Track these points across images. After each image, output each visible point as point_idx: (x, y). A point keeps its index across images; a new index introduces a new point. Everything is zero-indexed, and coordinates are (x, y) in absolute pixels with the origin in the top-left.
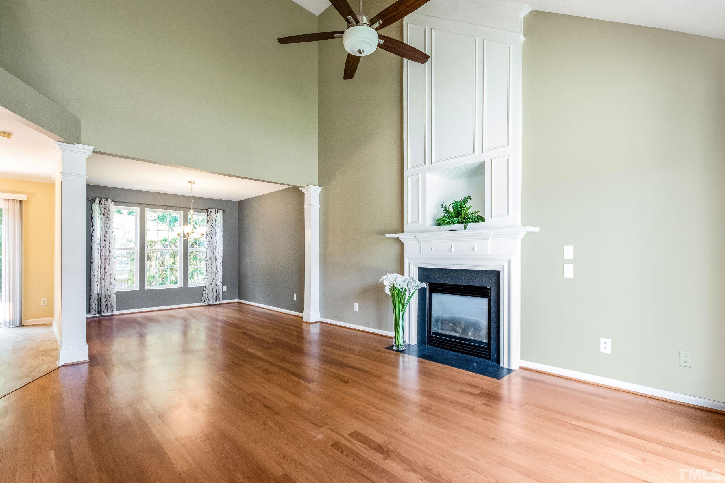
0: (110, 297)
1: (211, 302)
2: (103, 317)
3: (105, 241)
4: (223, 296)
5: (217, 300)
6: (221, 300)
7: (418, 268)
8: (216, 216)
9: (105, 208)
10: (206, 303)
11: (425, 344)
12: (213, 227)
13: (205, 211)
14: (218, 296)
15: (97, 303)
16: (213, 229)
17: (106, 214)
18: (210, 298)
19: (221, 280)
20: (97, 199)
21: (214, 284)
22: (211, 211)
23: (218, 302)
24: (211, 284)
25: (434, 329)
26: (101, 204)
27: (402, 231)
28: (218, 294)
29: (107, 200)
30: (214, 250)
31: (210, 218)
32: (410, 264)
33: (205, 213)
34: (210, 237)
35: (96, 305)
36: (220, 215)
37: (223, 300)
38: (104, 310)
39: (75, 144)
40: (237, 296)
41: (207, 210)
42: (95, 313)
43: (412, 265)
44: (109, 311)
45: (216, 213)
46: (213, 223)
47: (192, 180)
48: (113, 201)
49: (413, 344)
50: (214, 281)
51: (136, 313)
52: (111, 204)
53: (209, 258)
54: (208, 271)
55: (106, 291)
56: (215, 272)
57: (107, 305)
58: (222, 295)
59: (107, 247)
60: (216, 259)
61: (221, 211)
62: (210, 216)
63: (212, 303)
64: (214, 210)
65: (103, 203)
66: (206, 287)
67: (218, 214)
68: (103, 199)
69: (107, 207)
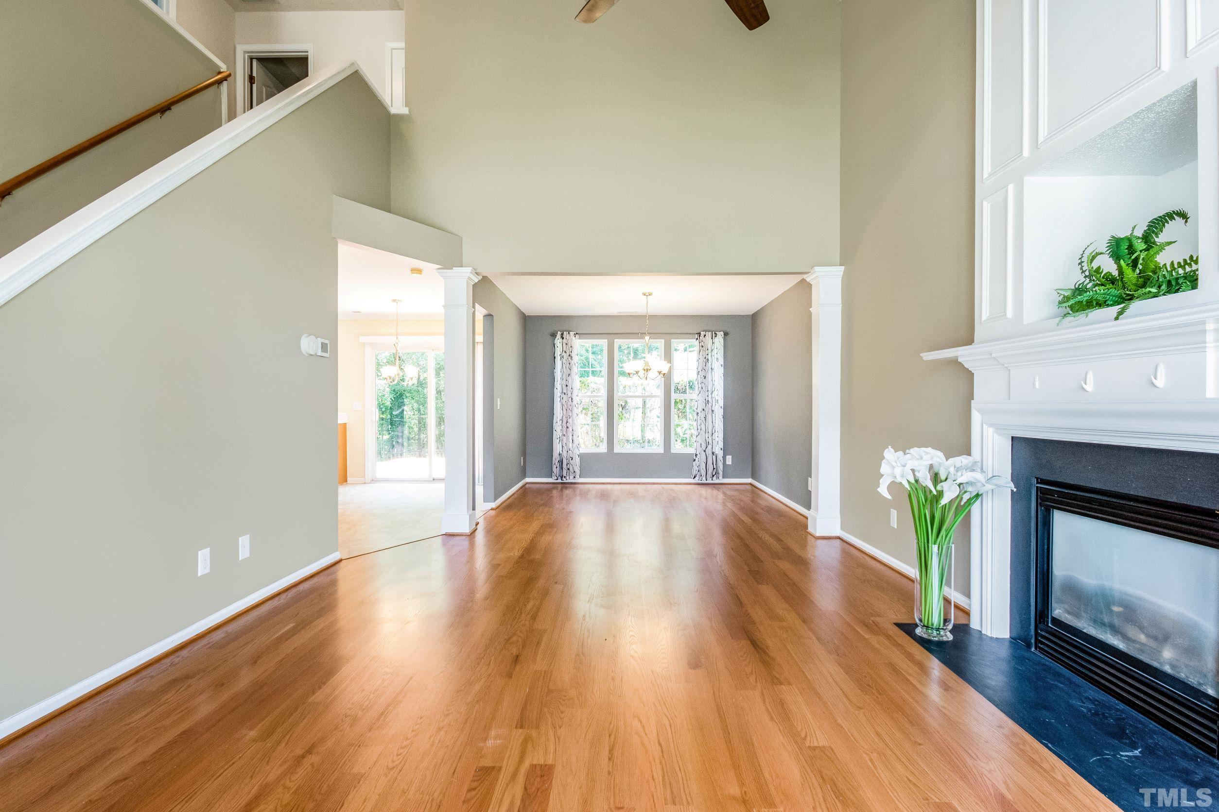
0: (572, 460)
1: (704, 478)
2: (565, 484)
3: (567, 386)
4: (723, 472)
5: (713, 476)
6: (721, 477)
7: (1013, 438)
8: (713, 343)
9: (566, 344)
10: (696, 480)
11: (1029, 646)
12: (708, 360)
13: (696, 335)
14: (715, 470)
15: (558, 466)
16: (707, 363)
17: (567, 352)
18: (703, 473)
19: (721, 445)
20: (559, 333)
21: (709, 451)
22: (705, 336)
23: (715, 481)
24: (705, 451)
25: (1058, 611)
26: (563, 338)
27: (969, 340)
28: (715, 467)
29: (569, 333)
30: (710, 396)
31: (702, 347)
32: (984, 425)
33: (697, 339)
34: (702, 376)
35: (557, 468)
36: (719, 340)
37: (723, 478)
38: (566, 476)
39: (454, 268)
40: (750, 475)
41: (699, 334)
42: (556, 478)
43: (991, 430)
44: (571, 477)
45: (712, 338)
46: (708, 355)
47: (647, 291)
48: (577, 334)
49: (991, 634)
50: (710, 447)
51: (603, 484)
52: (574, 338)
53: (701, 410)
54: (699, 430)
55: (567, 452)
56: (710, 431)
57: (569, 469)
58: (722, 469)
59: (570, 395)
60: (713, 411)
61: (722, 333)
62: (702, 343)
63: (706, 480)
64: (710, 333)
65: (565, 338)
66: (696, 455)
67: (716, 340)
68: (565, 332)
69: (569, 341)
